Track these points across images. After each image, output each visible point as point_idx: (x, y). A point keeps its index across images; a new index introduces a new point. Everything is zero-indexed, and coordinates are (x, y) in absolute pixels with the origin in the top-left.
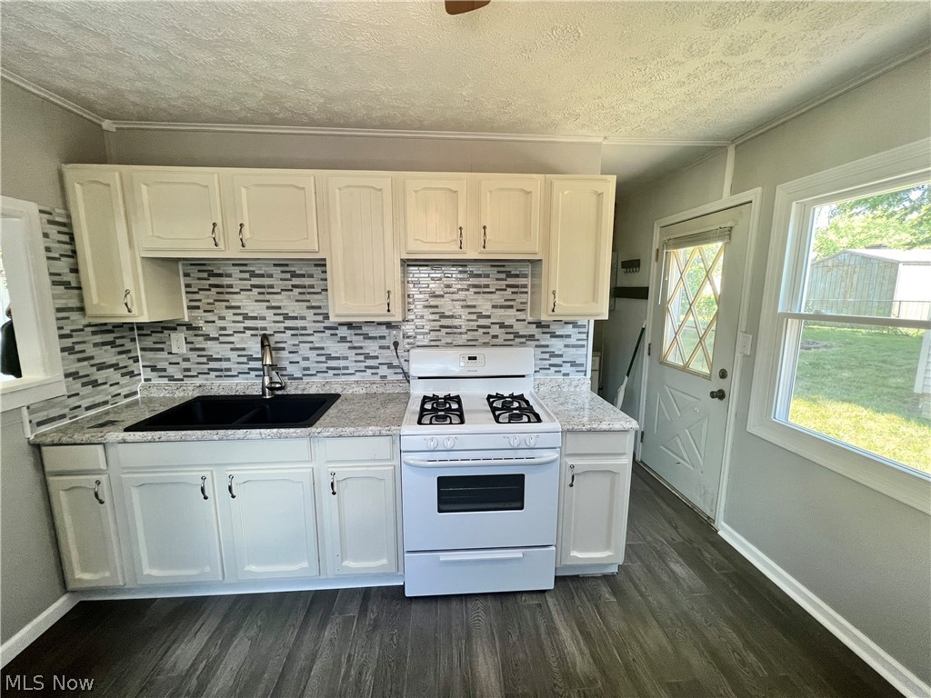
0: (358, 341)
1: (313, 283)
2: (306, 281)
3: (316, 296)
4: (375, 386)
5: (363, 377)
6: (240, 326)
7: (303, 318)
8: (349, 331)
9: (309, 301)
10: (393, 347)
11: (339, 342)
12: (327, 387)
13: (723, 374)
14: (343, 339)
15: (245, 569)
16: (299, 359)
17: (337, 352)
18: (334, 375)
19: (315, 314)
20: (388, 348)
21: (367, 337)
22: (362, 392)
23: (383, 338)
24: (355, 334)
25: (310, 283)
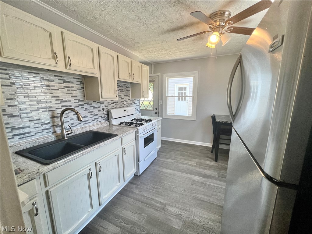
0: (91, 109)
1: (73, 86)
2: (70, 85)
3: (75, 92)
4: (99, 125)
5: (94, 123)
6: (35, 107)
7: (70, 101)
8: (88, 106)
9: (72, 94)
10: (102, 111)
11: (85, 110)
12: (84, 129)
13: (156, 109)
14: (86, 109)
15: (104, 198)
16: (69, 120)
17: (84, 114)
18: (84, 124)
19: (75, 99)
20: (101, 111)
21: (94, 108)
22: (96, 128)
23: (99, 107)
24: (90, 107)
25: (72, 86)
